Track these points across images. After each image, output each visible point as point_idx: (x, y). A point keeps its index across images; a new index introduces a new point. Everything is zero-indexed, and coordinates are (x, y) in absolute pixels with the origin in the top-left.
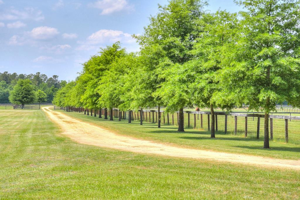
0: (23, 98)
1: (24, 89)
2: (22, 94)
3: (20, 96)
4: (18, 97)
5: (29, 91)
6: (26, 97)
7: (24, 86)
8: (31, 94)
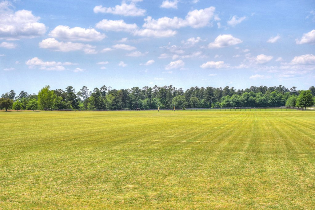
0: (306, 103)
1: (306, 97)
2: (305, 100)
3: (304, 101)
4: (303, 102)
5: (310, 98)
6: (308, 102)
7: (307, 95)
8: (311, 100)
